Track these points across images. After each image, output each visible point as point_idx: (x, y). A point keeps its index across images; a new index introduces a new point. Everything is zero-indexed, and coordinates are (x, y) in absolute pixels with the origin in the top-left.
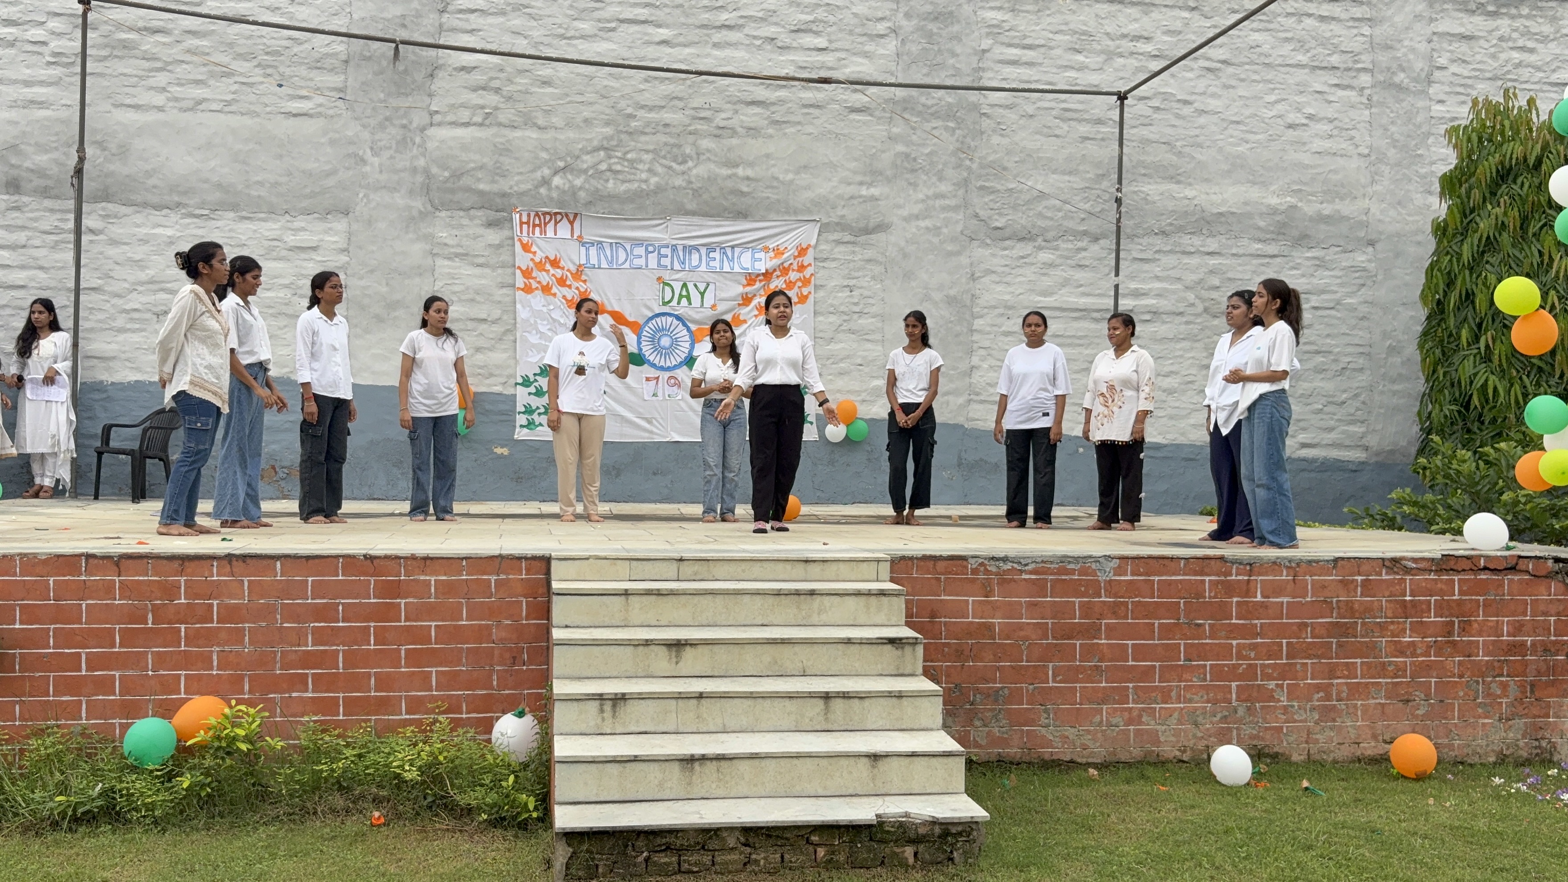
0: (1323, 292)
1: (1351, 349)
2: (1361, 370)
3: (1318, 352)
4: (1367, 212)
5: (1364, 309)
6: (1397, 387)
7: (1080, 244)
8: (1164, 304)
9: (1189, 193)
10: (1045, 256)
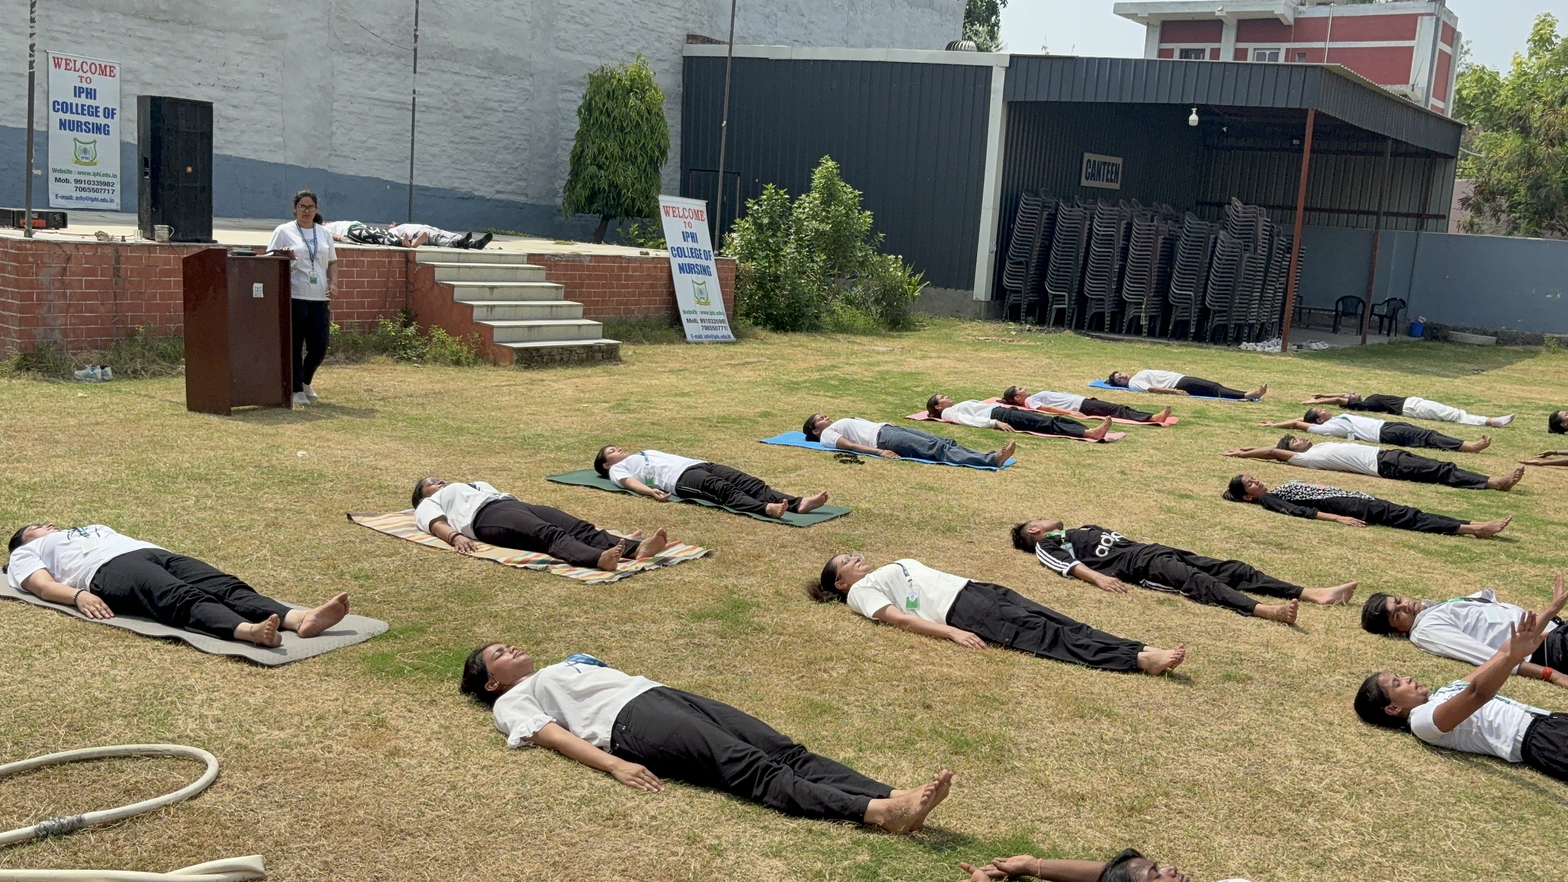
0: (509, 102)
1: (521, 137)
2: (525, 149)
3: (506, 137)
4: (530, 56)
5: (527, 114)
6: (542, 161)
7: (390, 60)
8: (432, 102)
9: (446, 35)
10: (372, 66)
